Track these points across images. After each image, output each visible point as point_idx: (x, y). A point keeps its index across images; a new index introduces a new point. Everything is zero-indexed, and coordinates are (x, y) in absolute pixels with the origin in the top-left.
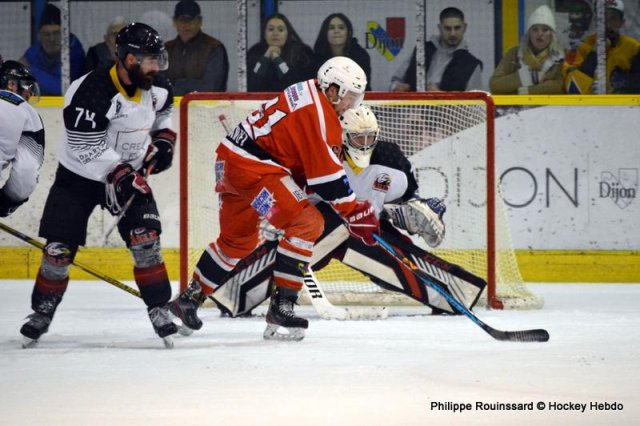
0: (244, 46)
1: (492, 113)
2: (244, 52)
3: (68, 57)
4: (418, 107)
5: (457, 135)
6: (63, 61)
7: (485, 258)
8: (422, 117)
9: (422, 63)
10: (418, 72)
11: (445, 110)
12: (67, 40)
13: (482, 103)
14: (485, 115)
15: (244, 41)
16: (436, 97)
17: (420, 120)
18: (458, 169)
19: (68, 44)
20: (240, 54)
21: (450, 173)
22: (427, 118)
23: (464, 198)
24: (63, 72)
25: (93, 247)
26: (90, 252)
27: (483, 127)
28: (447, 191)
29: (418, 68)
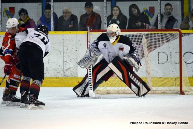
0: (106, 16)
1: (181, 35)
2: (106, 17)
3: (53, 19)
4: (159, 34)
5: (171, 42)
6: (51, 20)
7: (179, 79)
8: (160, 37)
9: (160, 20)
10: (159, 23)
11: (167, 35)
12: (53, 14)
13: (178, 33)
14: (179, 36)
15: (106, 14)
16: (164, 31)
17: (159, 38)
18: (171, 52)
19: (53, 15)
20: (105, 18)
21: (168, 54)
22: (161, 37)
23: (173, 61)
24: (52, 24)
25: (61, 77)
26: (60, 78)
27: (178, 40)
28: (167, 59)
29: (159, 22)
